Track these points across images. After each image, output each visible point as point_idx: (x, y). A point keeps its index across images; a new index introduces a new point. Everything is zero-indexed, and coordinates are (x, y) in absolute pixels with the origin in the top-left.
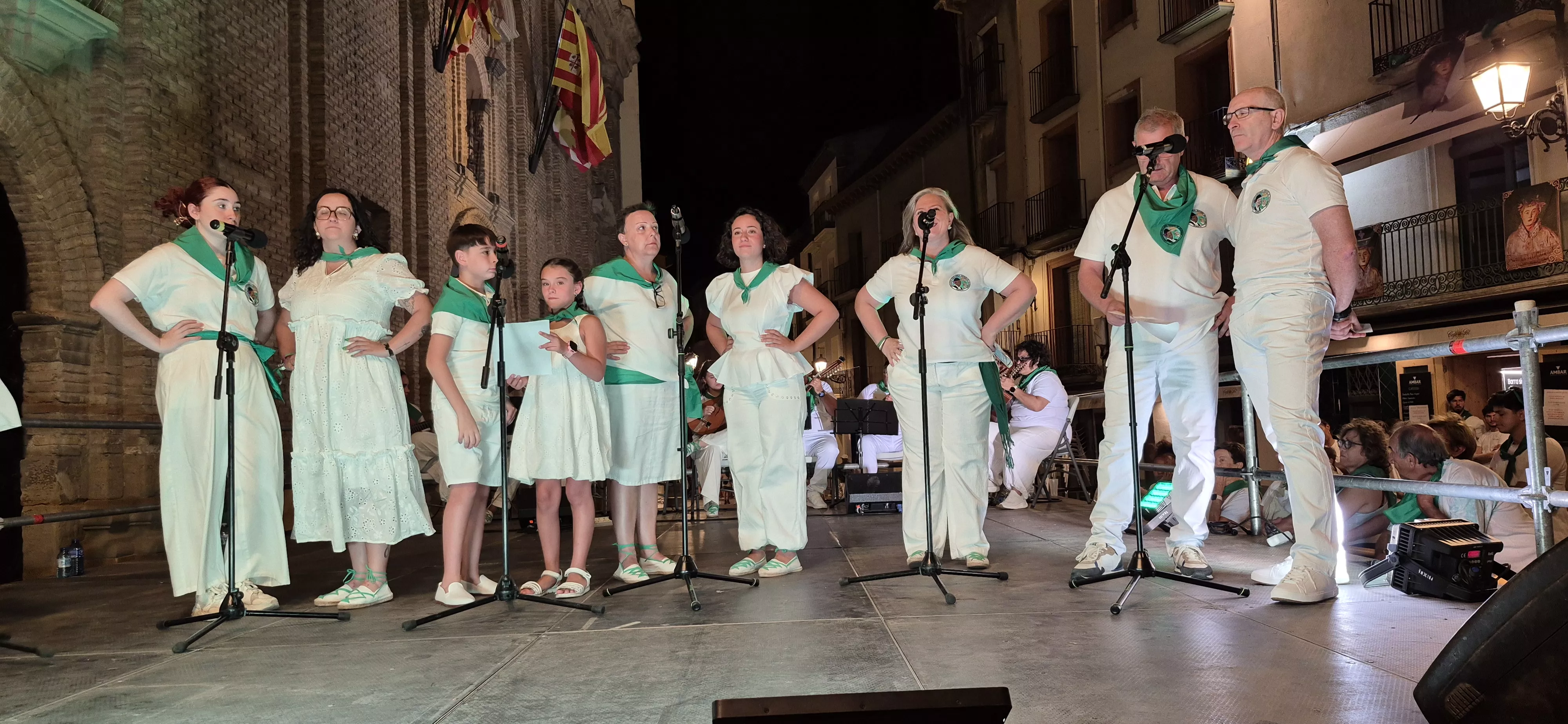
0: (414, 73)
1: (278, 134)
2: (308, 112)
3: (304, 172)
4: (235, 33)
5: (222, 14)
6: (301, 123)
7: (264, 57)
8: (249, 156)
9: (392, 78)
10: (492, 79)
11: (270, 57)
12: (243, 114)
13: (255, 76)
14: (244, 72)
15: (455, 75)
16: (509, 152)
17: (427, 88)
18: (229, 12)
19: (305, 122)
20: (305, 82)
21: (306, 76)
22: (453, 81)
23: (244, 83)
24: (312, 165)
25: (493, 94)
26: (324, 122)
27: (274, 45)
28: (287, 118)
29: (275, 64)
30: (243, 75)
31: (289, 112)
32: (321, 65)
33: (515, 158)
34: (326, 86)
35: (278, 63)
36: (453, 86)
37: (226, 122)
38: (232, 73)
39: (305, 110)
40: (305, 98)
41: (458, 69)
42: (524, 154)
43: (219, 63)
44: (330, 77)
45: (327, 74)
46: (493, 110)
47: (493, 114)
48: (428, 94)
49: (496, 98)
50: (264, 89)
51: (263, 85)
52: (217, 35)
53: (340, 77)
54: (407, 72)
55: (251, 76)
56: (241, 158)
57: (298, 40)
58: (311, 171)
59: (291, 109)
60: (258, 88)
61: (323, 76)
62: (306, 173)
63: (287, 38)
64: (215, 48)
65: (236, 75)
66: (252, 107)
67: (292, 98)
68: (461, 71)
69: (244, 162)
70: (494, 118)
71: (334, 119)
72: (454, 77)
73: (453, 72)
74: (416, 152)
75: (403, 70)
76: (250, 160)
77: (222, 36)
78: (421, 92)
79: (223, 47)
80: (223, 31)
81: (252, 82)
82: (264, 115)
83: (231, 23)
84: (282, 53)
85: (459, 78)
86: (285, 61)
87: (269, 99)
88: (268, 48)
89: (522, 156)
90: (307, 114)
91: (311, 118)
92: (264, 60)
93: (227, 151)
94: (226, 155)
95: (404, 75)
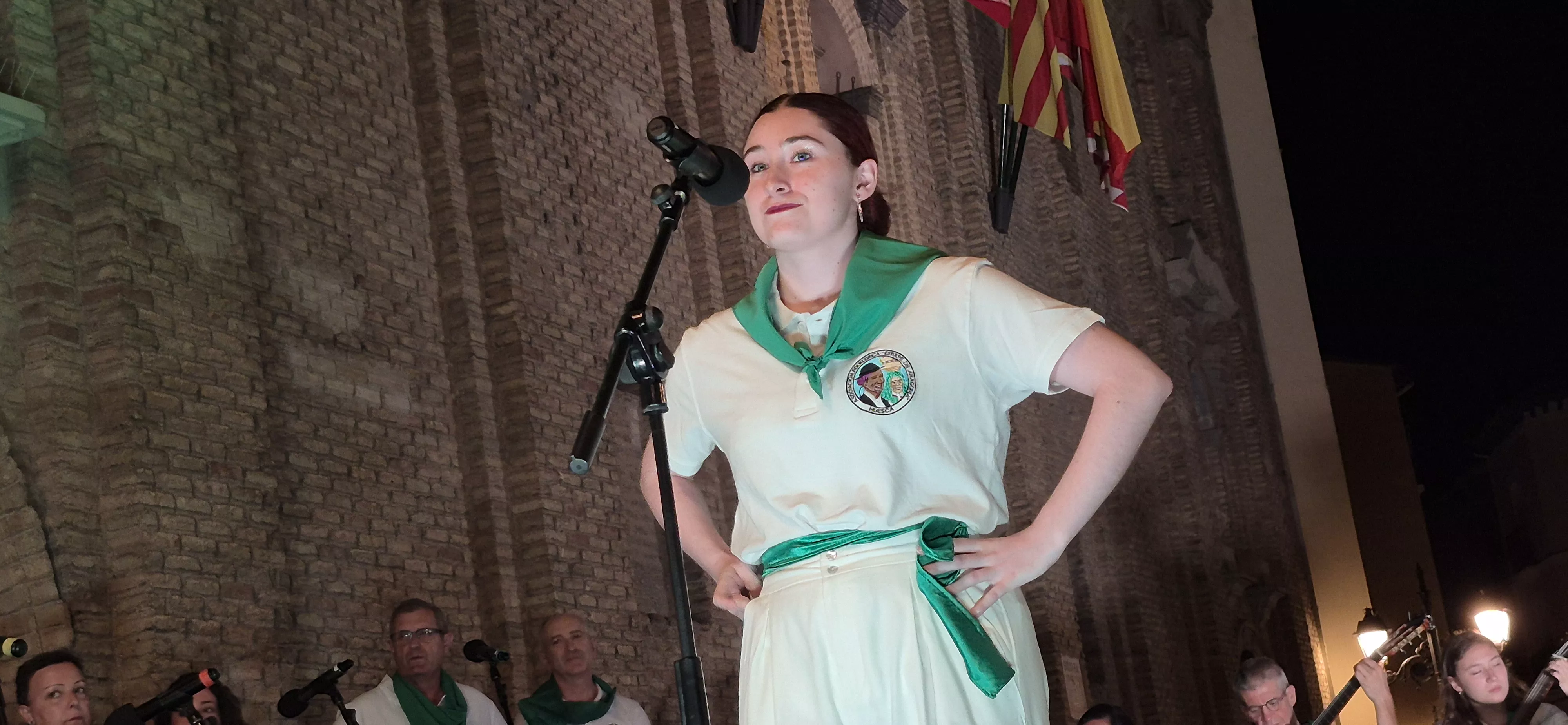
0: (693, 66)
1: (410, 265)
2: (466, 203)
3: (473, 337)
4: (296, 69)
5: (263, 36)
6: (453, 230)
7: (361, 105)
8: (354, 323)
9: (645, 88)
10: (877, 38)
11: (374, 103)
12: (330, 238)
13: (345, 151)
14: (320, 147)
15: (789, 48)
16: (940, 194)
17: (723, 92)
18: (277, 28)
19: (464, 227)
20: (452, 140)
21: (454, 127)
22: (786, 63)
23: (325, 172)
24: (489, 318)
25: (883, 72)
26: (501, 219)
27: (379, 77)
28: (426, 226)
29: (385, 116)
30: (320, 156)
31: (427, 212)
32: (480, 97)
33: (955, 205)
34: (496, 141)
35: (392, 113)
36: (789, 74)
37: (297, 263)
38: (298, 155)
39: (460, 200)
40: (457, 173)
41: (794, 34)
42: (975, 193)
43: (268, 141)
44: (503, 118)
45: (495, 112)
46: (889, 108)
47: (891, 117)
48: (727, 105)
49: (892, 80)
50: (367, 174)
51: (366, 166)
52: (257, 82)
53: (525, 113)
54: (676, 67)
55: (337, 153)
56: (337, 332)
57: (429, 53)
58: (487, 332)
59: (431, 205)
60: (355, 175)
61: (488, 120)
62: (478, 337)
63: (405, 54)
64: (255, 110)
65: (306, 157)
66: (347, 217)
67: (431, 181)
68: (801, 38)
69: (343, 339)
70: (892, 125)
71: (522, 208)
72: (786, 53)
73: (784, 43)
74: (719, 242)
75: (668, 64)
76: (355, 333)
77: (268, 82)
78: (713, 104)
79: (272, 105)
80: (267, 70)
81: (343, 165)
82: (375, 229)
83: (282, 52)
84: (398, 88)
85: (797, 54)
86: (405, 104)
87: (379, 193)
88: (367, 84)
89: (971, 198)
90: (465, 209)
91: (473, 216)
92: (362, 112)
93: (305, 322)
94: (304, 331)
95: (671, 75)
